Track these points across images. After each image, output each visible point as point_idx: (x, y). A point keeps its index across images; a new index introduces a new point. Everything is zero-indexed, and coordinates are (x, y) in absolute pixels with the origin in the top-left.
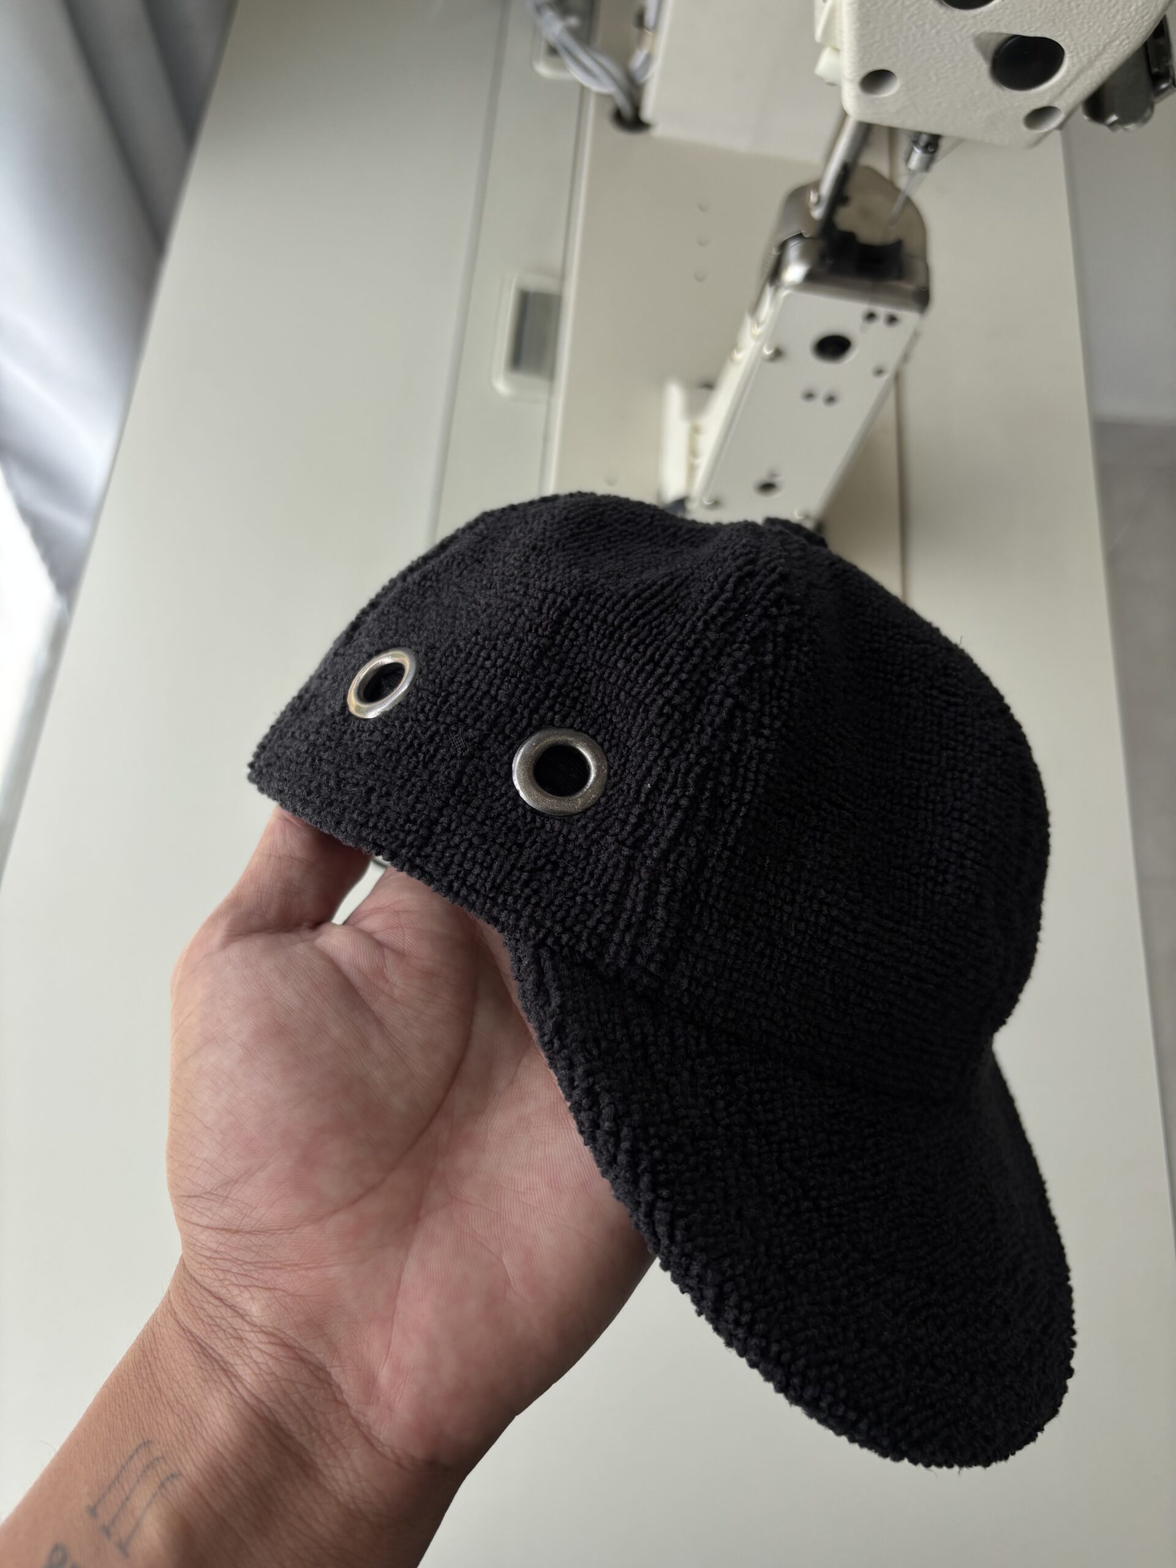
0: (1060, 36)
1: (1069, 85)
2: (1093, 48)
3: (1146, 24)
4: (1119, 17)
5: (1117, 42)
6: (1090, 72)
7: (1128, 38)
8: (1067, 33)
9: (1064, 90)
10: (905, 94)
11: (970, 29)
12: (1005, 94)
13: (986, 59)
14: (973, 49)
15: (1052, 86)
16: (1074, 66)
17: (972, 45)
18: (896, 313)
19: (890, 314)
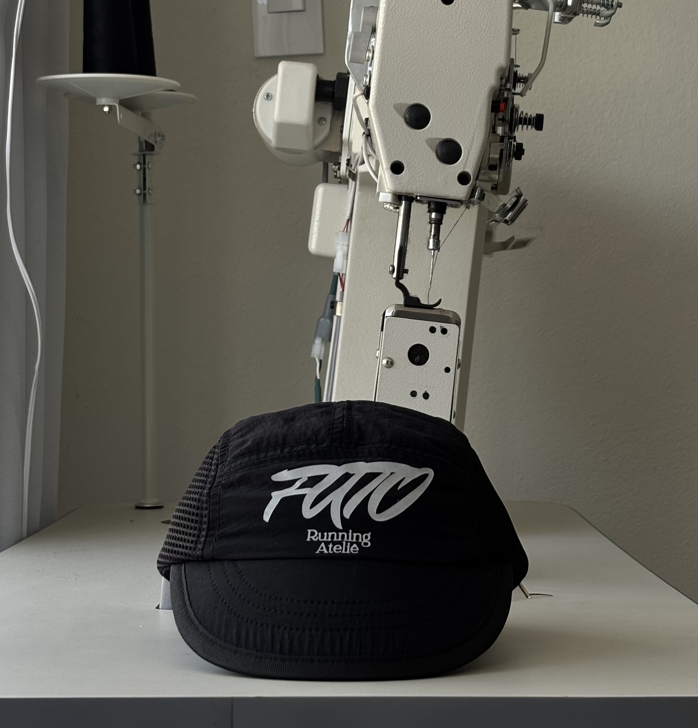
0: (455, 136)
1: (467, 158)
2: (469, 140)
3: (482, 127)
4: (472, 125)
5: (476, 136)
6: (472, 152)
7: (479, 134)
8: (457, 134)
9: (466, 163)
10: (409, 172)
11: (423, 137)
12: (445, 167)
13: (434, 152)
14: (427, 147)
15: (461, 160)
16: (465, 149)
17: (426, 144)
18: (446, 326)
19: (443, 326)
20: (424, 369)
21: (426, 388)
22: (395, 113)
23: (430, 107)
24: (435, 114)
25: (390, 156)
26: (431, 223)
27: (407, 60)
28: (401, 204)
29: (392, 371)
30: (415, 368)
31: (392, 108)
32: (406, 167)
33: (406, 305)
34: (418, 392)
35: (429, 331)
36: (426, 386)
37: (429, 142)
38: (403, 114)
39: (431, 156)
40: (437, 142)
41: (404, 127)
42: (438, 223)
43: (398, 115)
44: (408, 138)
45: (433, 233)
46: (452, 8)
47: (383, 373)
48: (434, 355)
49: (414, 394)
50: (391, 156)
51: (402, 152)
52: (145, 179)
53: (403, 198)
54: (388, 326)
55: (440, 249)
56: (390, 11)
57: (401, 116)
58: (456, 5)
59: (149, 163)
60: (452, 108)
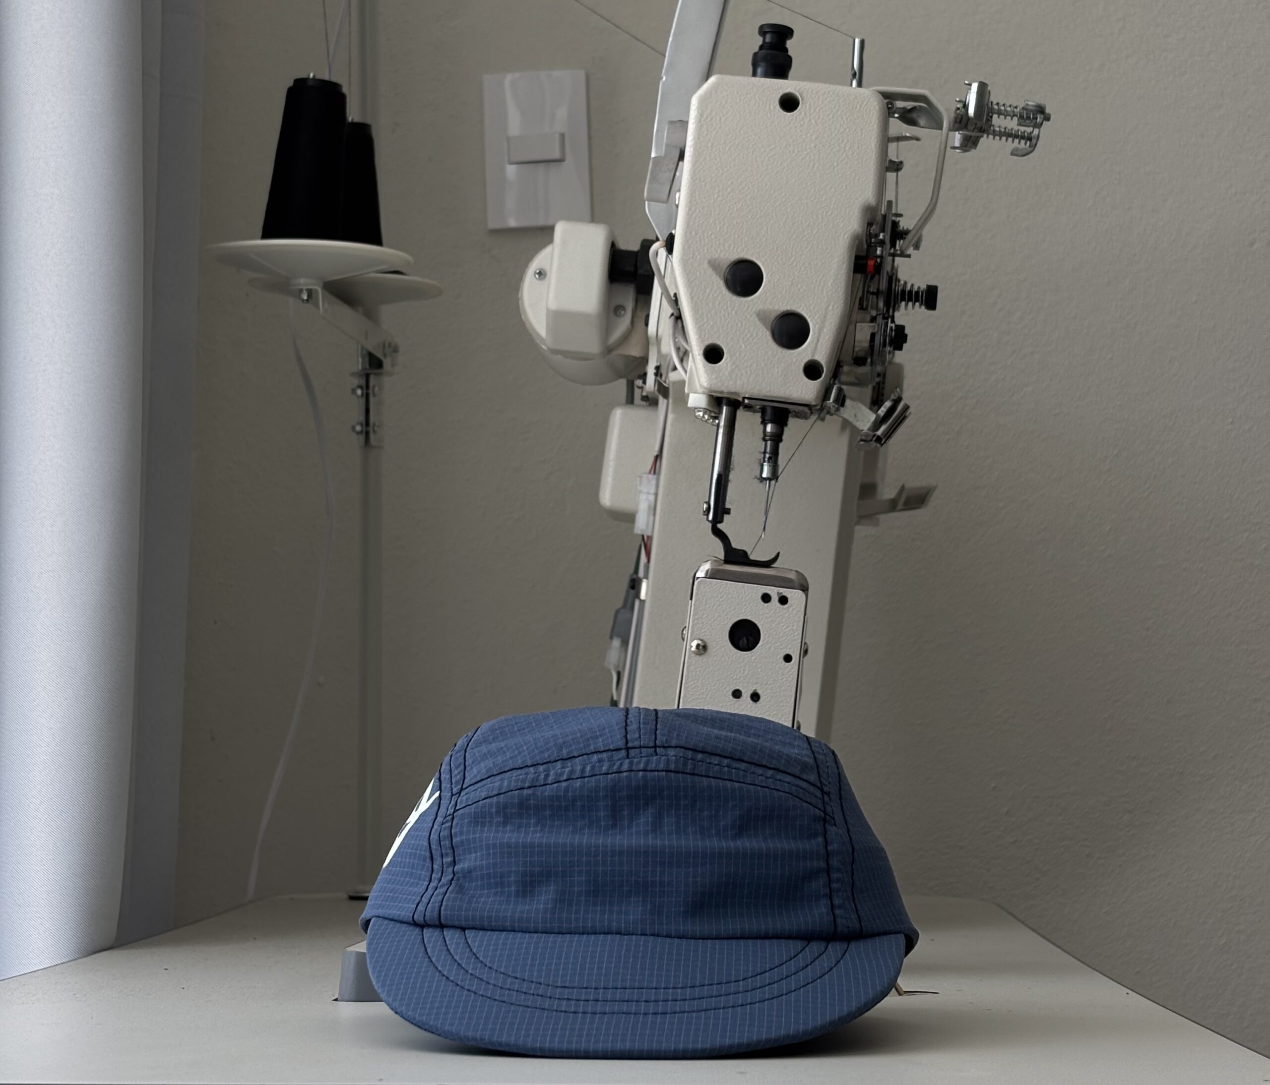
0: (802, 308)
1: (818, 341)
2: (820, 312)
3: (840, 294)
4: (825, 291)
5: (831, 307)
6: (825, 330)
7: (835, 304)
8: (803, 305)
9: (816, 346)
10: (730, 360)
11: (752, 308)
12: (785, 353)
13: (767, 329)
14: (758, 322)
15: (809, 344)
16: (815, 327)
17: (756, 319)
18: (786, 592)
19: (781, 593)
20: (752, 656)
21: (755, 686)
22: (710, 271)
23: (763, 265)
24: (770, 274)
25: (703, 336)
26: (764, 440)
27: (729, 194)
28: (721, 412)
29: (704, 660)
30: (739, 655)
31: (706, 265)
32: (727, 353)
33: (727, 561)
34: (743, 692)
35: (760, 600)
36: (756, 683)
37: (761, 316)
38: (722, 274)
39: (764, 336)
40: (773, 316)
41: (724, 292)
42: (777, 439)
43: (715, 275)
44: (729, 309)
45: (767, 456)
46: (796, 117)
47: (692, 662)
48: (768, 637)
49: (737, 694)
50: (705, 336)
51: (721, 330)
52: (367, 411)
53: (724, 402)
54: (700, 592)
55: (779, 479)
56: (704, 120)
57: (720, 276)
58: (801, 113)
59: (374, 387)
60: (796, 266)
